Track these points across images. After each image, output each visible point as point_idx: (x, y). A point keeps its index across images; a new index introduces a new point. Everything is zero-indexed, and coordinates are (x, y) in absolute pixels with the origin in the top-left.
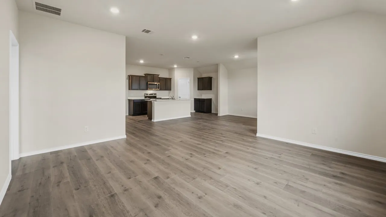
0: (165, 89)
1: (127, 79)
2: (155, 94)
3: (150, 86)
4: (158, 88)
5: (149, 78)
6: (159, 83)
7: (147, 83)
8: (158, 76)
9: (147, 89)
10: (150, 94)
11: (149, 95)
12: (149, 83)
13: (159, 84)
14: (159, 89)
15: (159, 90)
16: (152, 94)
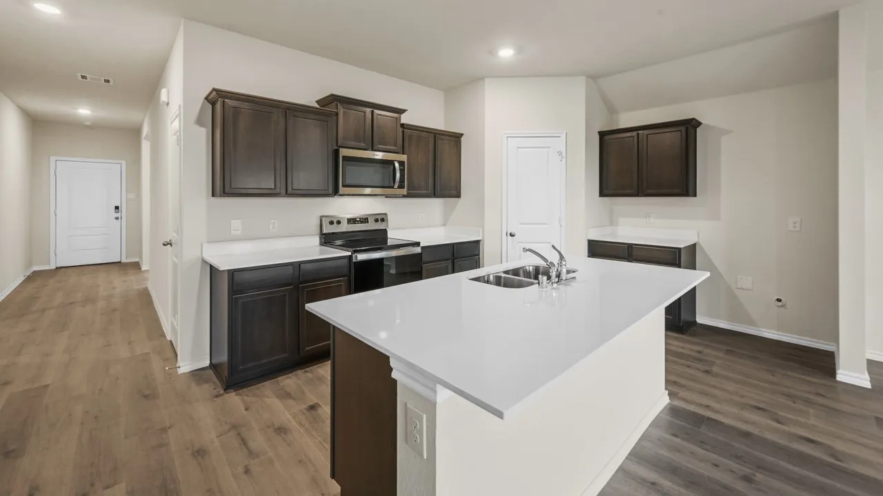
0: (430, 190)
1: (199, 122)
2: (382, 218)
3: (353, 174)
4: (401, 186)
5: (346, 120)
6: (404, 158)
7: (336, 153)
8: (395, 115)
9: (336, 192)
10: (352, 221)
11: (345, 227)
12: (344, 152)
13: (402, 163)
14: (404, 191)
15: (404, 196)
16: (364, 220)
